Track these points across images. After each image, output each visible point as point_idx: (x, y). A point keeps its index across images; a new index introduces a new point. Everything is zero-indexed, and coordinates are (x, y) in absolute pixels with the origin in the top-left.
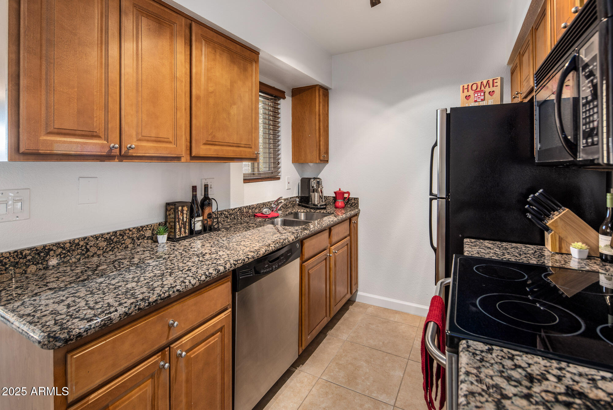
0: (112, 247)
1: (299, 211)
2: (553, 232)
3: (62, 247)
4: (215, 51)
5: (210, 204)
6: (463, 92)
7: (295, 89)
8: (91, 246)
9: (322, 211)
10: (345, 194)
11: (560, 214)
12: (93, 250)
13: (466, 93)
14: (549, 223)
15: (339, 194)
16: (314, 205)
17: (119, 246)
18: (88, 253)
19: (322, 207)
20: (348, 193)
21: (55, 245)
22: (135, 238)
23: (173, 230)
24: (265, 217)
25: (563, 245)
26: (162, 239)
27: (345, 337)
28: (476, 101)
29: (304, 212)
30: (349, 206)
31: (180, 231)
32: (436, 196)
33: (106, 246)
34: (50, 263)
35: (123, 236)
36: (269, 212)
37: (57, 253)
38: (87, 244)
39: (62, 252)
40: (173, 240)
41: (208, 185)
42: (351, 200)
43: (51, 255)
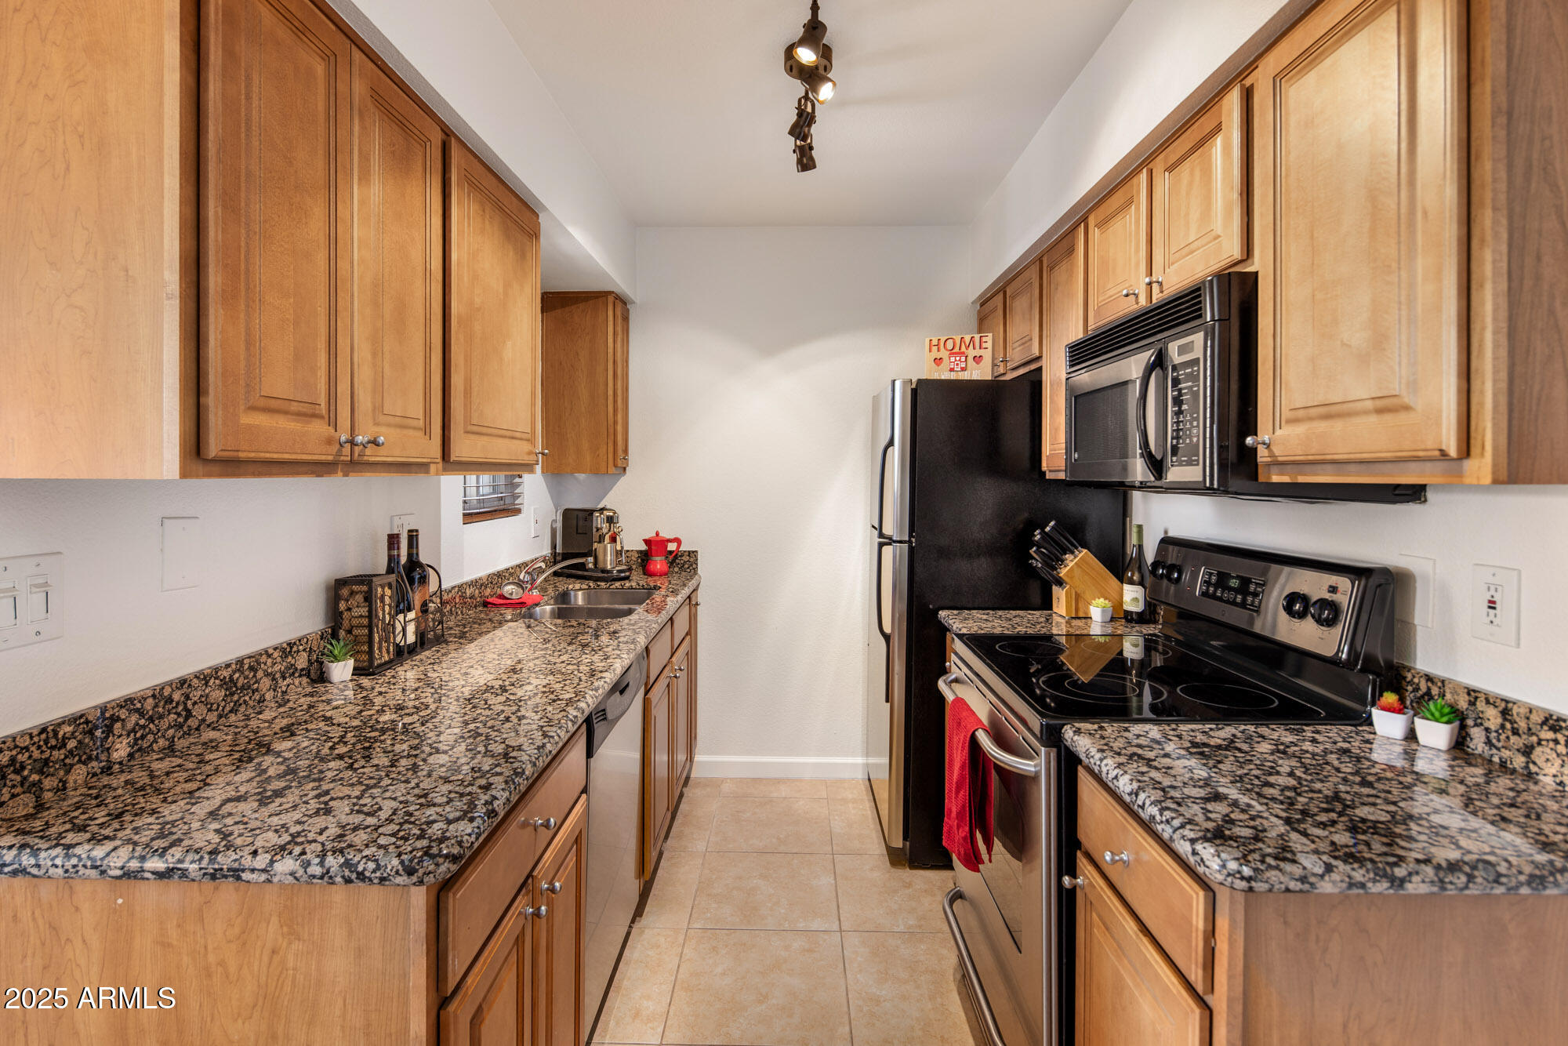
0: (235, 702)
1: (571, 587)
2: (1068, 587)
3: (137, 711)
4: (484, 211)
5: (424, 580)
6: (930, 351)
7: (550, 293)
8: (195, 703)
9: (627, 585)
10: (669, 544)
11: (1075, 557)
12: (199, 712)
13: (935, 354)
14: (1063, 572)
15: (655, 545)
16: (604, 571)
17: (247, 698)
18: (190, 722)
19: (623, 575)
20: (678, 541)
21: (124, 704)
22: (278, 675)
23: (366, 648)
24: (507, 602)
25: (1080, 605)
26: (341, 671)
27: (701, 846)
28: (952, 370)
29: (581, 589)
30: (676, 569)
31: (380, 649)
32: (890, 539)
33: (223, 700)
34: (115, 754)
35: (256, 671)
36: (517, 594)
37: (130, 725)
38: (187, 697)
39: (137, 724)
40: (367, 672)
41: (417, 531)
42: (681, 556)
43: (116, 732)
